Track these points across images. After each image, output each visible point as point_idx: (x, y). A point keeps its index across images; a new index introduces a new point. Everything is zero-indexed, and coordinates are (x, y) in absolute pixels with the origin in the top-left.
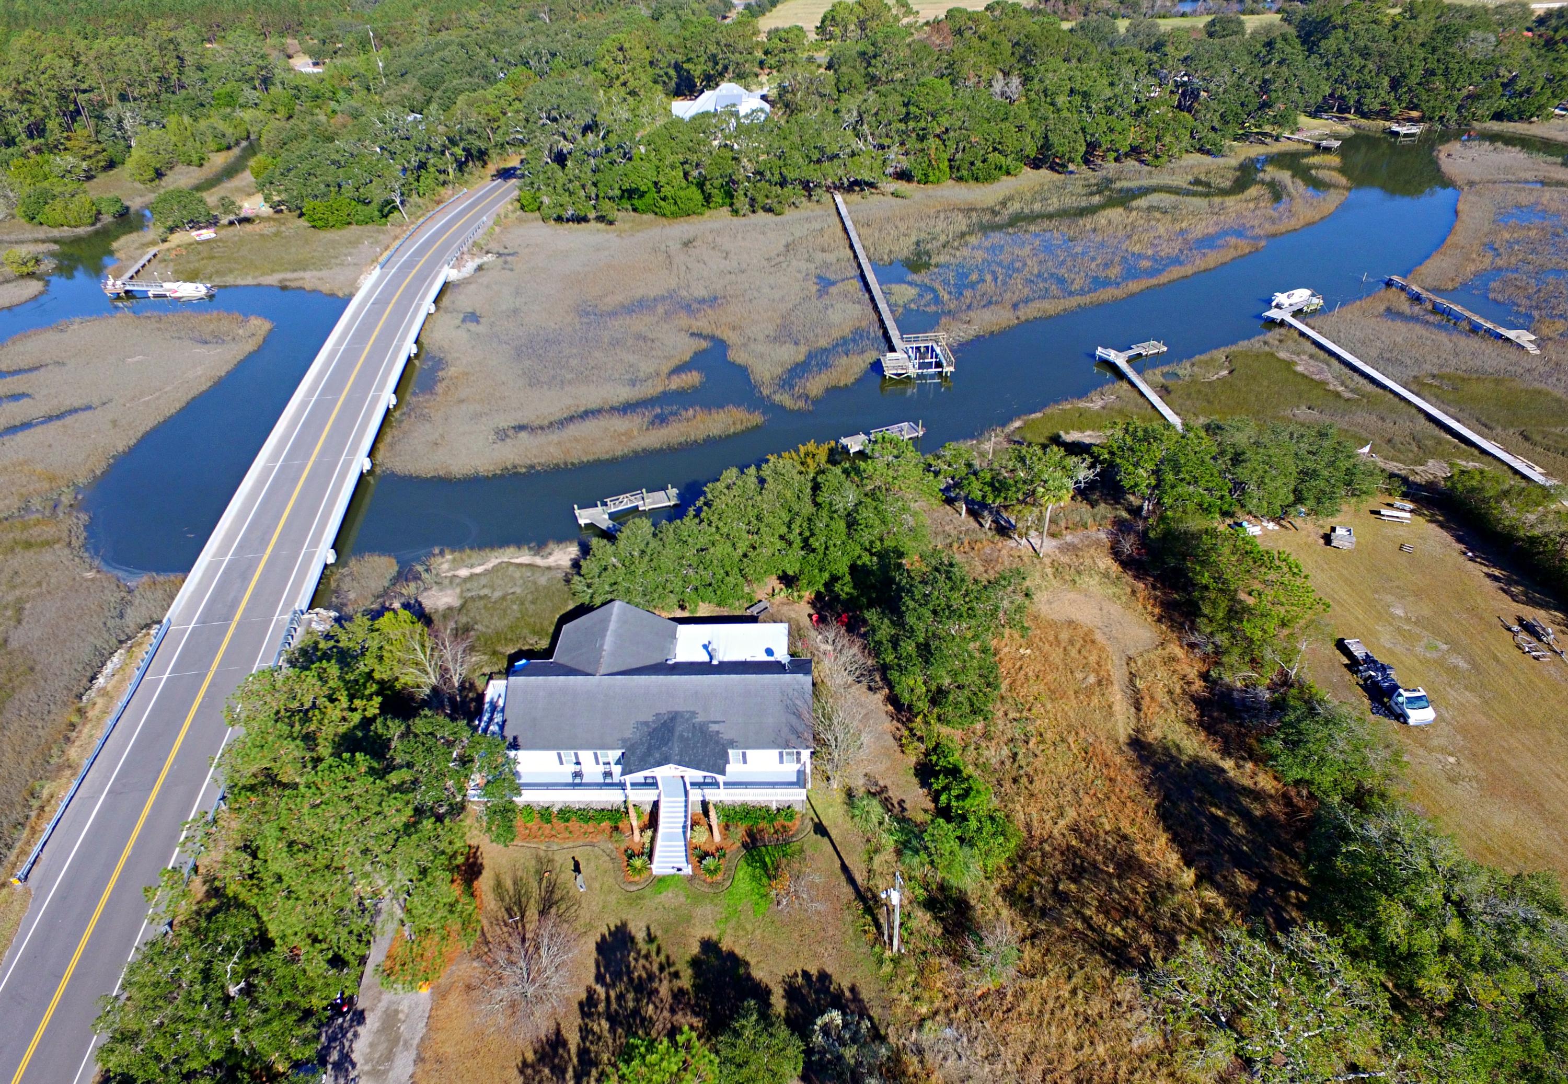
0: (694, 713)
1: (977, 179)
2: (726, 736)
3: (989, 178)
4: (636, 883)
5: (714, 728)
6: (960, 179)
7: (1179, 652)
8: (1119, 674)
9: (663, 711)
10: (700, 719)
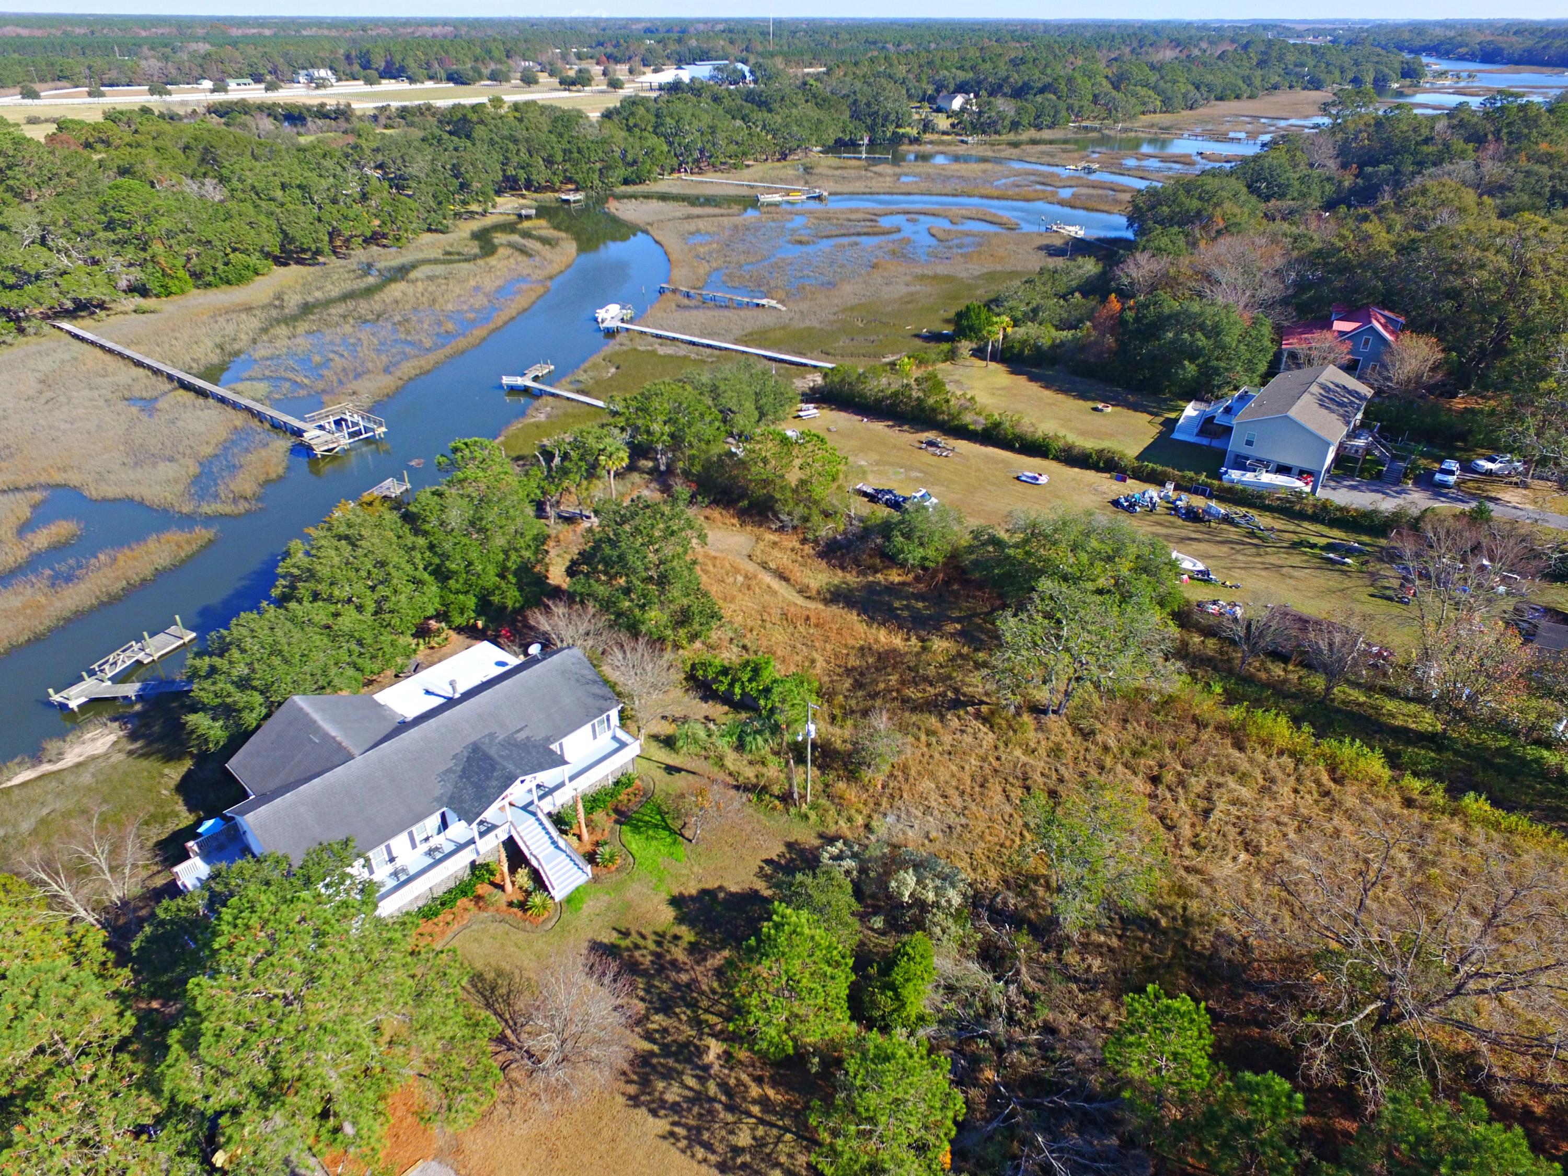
0: (492, 736)
1: (228, 282)
2: (539, 736)
3: (241, 280)
4: (549, 919)
5: (521, 736)
6: (208, 285)
7: (774, 537)
8: (751, 567)
9: (458, 750)
10: (501, 737)
